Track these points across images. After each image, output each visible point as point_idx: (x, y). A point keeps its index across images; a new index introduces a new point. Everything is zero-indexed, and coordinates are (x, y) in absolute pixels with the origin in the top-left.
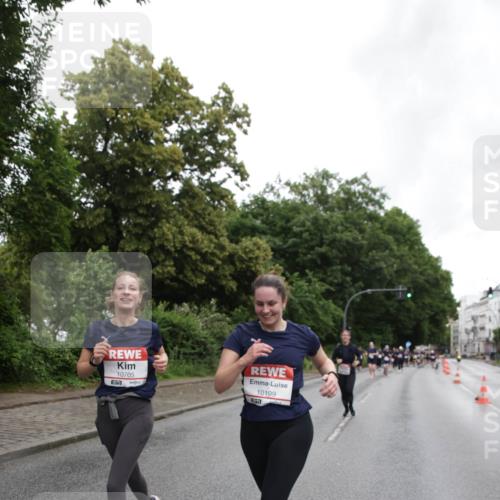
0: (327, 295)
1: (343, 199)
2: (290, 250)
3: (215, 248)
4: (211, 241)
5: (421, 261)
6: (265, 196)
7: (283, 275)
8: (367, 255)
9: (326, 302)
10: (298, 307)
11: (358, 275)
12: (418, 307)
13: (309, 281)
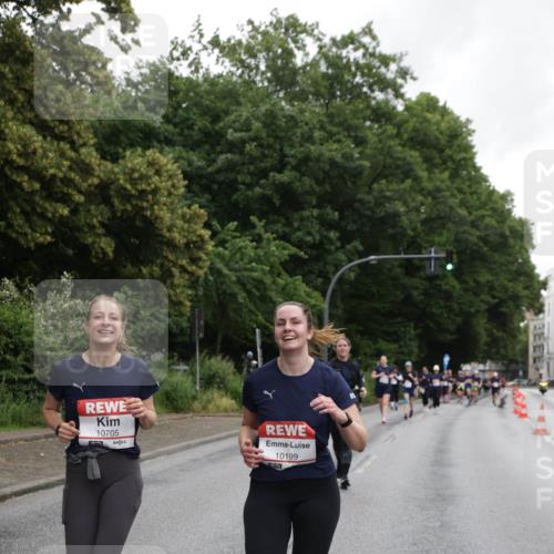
0: (292, 266)
1: (325, 75)
2: (221, 177)
3: (70, 168)
4: (62, 155)
5: (472, 200)
6: (172, 67)
7: (207, 225)
8: (370, 188)
9: (289, 279)
10: (236, 289)
11: (351, 227)
12: (466, 290)
13: (258, 239)
